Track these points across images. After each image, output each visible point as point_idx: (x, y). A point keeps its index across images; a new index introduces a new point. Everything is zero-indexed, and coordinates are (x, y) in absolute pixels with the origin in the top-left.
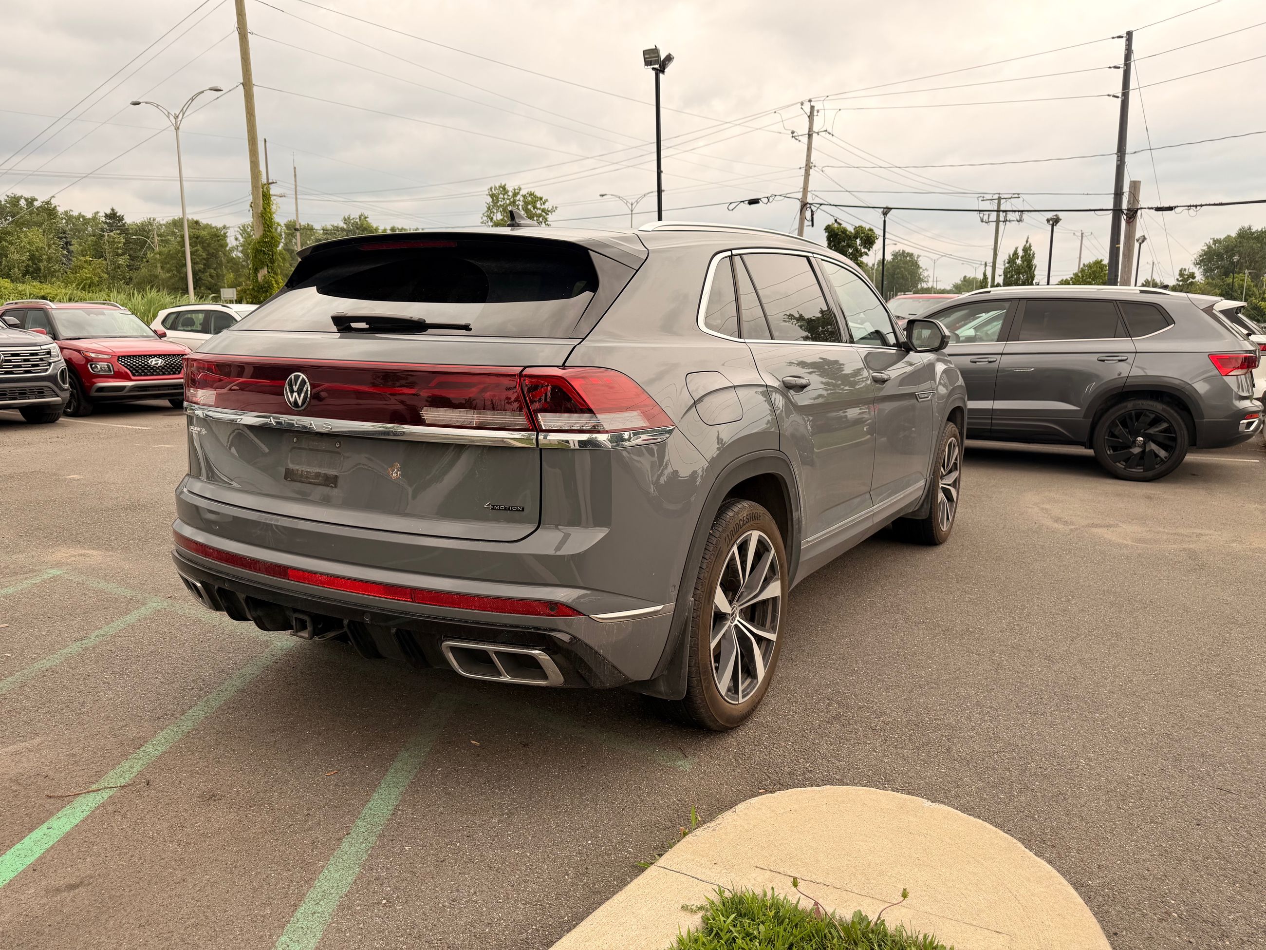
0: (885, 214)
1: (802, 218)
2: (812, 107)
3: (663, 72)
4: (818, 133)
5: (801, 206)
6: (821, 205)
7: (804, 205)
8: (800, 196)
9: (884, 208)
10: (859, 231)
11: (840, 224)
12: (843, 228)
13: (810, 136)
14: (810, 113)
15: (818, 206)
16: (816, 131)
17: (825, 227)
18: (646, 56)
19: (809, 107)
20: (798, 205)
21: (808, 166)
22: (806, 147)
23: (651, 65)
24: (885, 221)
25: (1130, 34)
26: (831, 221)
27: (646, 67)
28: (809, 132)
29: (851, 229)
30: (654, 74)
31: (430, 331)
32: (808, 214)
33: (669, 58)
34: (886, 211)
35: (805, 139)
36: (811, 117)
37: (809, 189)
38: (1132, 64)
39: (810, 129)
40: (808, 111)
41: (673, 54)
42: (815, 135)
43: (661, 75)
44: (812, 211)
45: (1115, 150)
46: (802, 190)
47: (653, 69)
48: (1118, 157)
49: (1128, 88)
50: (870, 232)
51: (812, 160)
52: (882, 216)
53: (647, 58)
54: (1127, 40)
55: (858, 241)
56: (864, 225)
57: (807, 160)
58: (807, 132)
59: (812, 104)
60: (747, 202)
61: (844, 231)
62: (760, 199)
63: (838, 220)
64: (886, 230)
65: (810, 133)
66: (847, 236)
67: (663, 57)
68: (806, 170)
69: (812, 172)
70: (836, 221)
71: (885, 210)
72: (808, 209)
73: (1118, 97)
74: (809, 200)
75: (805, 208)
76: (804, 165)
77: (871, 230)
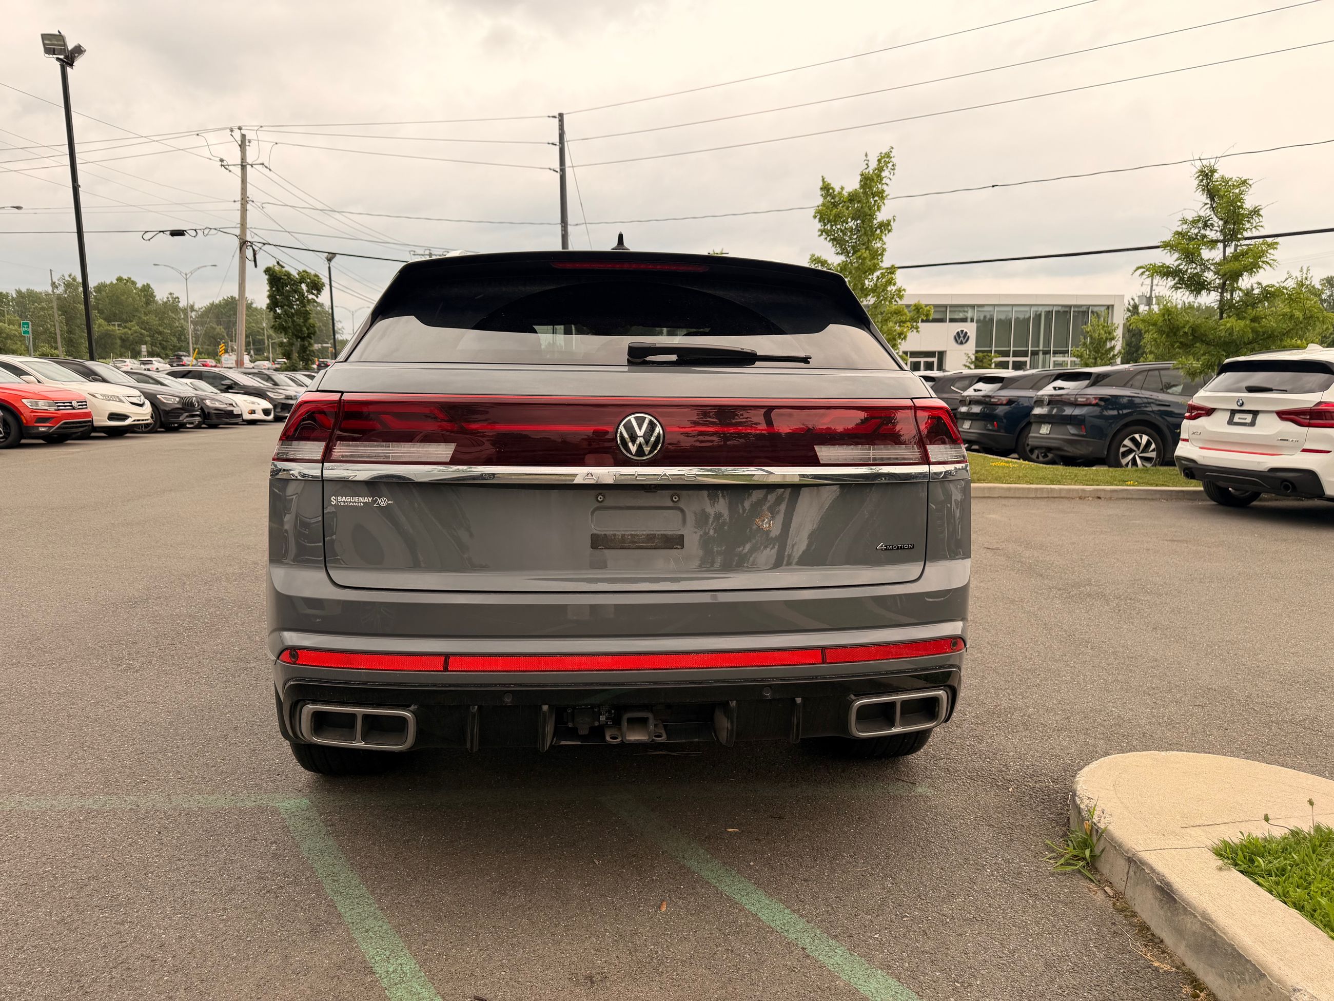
0: (329, 260)
1: (243, 258)
2: (243, 136)
3: (71, 65)
4: (252, 166)
5: (241, 244)
6: (264, 244)
7: (243, 244)
8: (238, 232)
9: (329, 253)
10: (304, 277)
11: (283, 267)
12: (286, 271)
13: (243, 167)
14: (242, 141)
15: (260, 245)
16: (250, 163)
17: (265, 269)
18: (47, 42)
19: (239, 135)
20: (236, 243)
21: (244, 200)
22: (239, 180)
23: (54, 54)
24: (329, 268)
25: (561, 115)
26: (271, 263)
27: (47, 55)
28: (242, 162)
29: (294, 273)
30: (59, 66)
31: (758, 364)
32: (249, 253)
33: (79, 50)
34: (331, 257)
35: (238, 170)
36: (243, 146)
37: (248, 226)
38: (566, 143)
39: (243, 159)
40: (239, 138)
41: (84, 46)
42: (249, 167)
43: (69, 69)
44: (254, 250)
45: (559, 221)
46: (239, 225)
47: (58, 59)
48: (562, 227)
49: (565, 165)
50: (316, 279)
51: (248, 195)
52: (326, 262)
53: (48, 45)
54: (560, 121)
55: (304, 286)
56: (309, 270)
57: (242, 194)
58: (240, 163)
59: (243, 132)
60: (168, 232)
61: (288, 275)
62: (185, 231)
63: (280, 262)
64: (332, 279)
65: (244, 164)
66: (292, 280)
67: (70, 46)
68: (242, 204)
69: (249, 207)
70: (278, 263)
71: (331, 255)
72: (248, 247)
73: (557, 172)
74: (249, 238)
75: (245, 246)
76: (240, 199)
77: (316, 276)
